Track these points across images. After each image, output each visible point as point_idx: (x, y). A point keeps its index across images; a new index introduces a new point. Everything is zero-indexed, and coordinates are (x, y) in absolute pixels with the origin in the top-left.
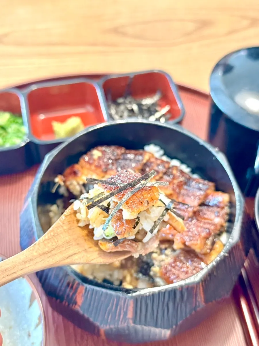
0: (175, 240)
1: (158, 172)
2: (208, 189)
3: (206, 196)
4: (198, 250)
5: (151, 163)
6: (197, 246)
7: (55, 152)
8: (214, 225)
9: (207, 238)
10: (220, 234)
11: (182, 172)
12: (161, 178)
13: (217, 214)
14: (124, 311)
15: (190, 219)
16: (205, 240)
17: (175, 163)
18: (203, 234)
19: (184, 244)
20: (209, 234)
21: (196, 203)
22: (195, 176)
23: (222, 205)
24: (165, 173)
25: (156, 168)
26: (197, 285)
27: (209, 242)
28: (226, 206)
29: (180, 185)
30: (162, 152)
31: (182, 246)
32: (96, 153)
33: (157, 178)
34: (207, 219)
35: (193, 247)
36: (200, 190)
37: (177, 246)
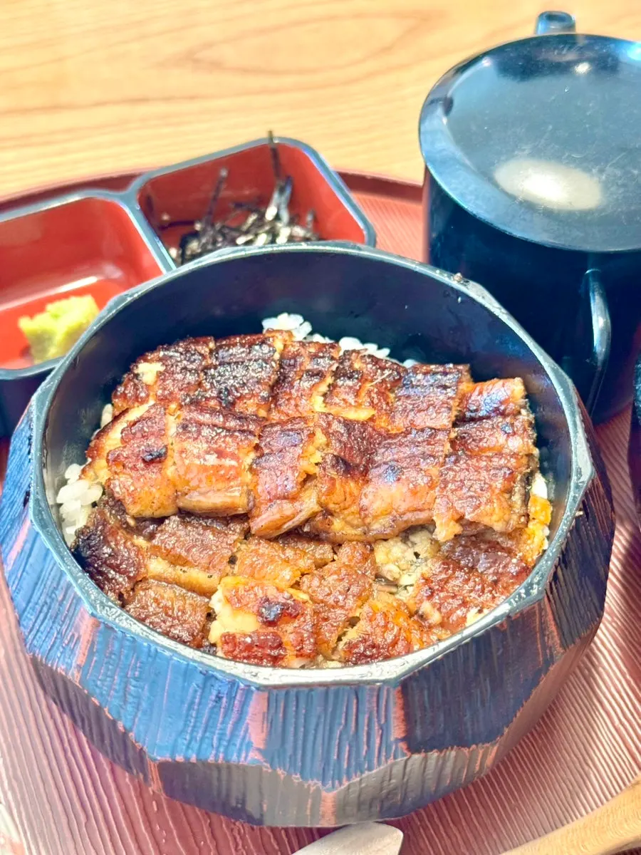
0: (434, 518)
1: (320, 374)
2: (459, 381)
3: (464, 398)
4: (498, 527)
5: (295, 356)
8: (514, 455)
9: (510, 491)
10: (528, 480)
11: (375, 360)
12: (333, 387)
13: (508, 430)
14: (381, 728)
15: (453, 459)
16: (507, 496)
17: (348, 343)
18: (499, 484)
19: (460, 520)
20: (511, 478)
21: (444, 420)
22: (409, 364)
23: (512, 406)
24: (337, 374)
25: (309, 366)
26: (539, 605)
27: (517, 498)
28: (524, 407)
29: (384, 390)
30: (307, 327)
31: (457, 529)
32: (148, 370)
33: (323, 388)
34: (489, 449)
35: (486, 521)
36: (445, 387)
37: (445, 531)
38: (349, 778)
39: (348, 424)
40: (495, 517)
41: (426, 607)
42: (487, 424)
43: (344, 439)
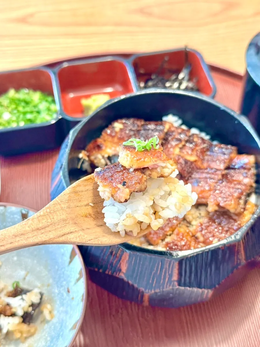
0: (208, 202)
1: (180, 140)
2: (231, 153)
3: (231, 160)
4: (232, 211)
5: (173, 132)
6: (231, 206)
7: (78, 127)
8: (245, 185)
9: (240, 198)
10: (249, 195)
11: (203, 139)
12: (184, 146)
13: (245, 175)
14: (169, 275)
15: (220, 182)
16: (238, 200)
17: (194, 131)
18: (236, 195)
19: (218, 205)
20: (242, 194)
21: (222, 166)
22: (215, 143)
23: (248, 166)
24: (187, 141)
25: (178, 137)
26: (238, 243)
27: (242, 202)
28: (253, 167)
29: (203, 152)
30: (180, 122)
31: (217, 208)
32: (118, 126)
33: (180, 146)
34: (235, 181)
35: (228, 208)
36: (225, 154)
37: (212, 208)
38: (154, 290)
39: (186, 162)
40: (232, 207)
41: (199, 235)
42: (237, 171)
43: (183, 166)
